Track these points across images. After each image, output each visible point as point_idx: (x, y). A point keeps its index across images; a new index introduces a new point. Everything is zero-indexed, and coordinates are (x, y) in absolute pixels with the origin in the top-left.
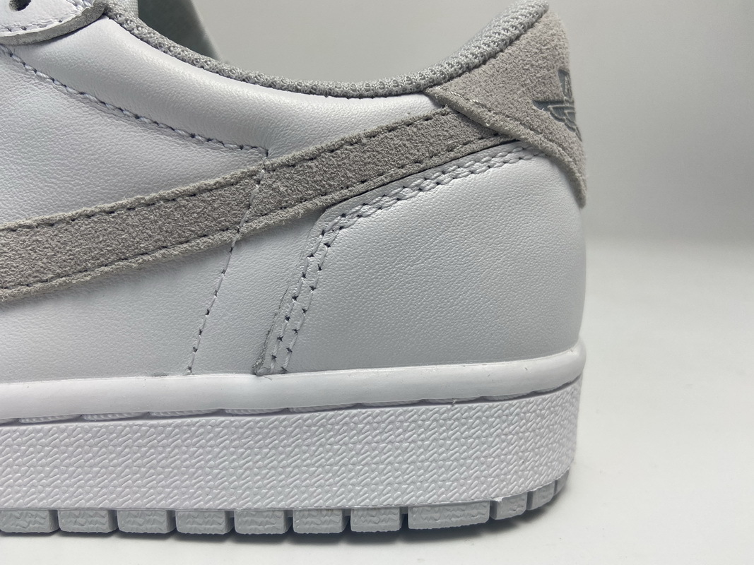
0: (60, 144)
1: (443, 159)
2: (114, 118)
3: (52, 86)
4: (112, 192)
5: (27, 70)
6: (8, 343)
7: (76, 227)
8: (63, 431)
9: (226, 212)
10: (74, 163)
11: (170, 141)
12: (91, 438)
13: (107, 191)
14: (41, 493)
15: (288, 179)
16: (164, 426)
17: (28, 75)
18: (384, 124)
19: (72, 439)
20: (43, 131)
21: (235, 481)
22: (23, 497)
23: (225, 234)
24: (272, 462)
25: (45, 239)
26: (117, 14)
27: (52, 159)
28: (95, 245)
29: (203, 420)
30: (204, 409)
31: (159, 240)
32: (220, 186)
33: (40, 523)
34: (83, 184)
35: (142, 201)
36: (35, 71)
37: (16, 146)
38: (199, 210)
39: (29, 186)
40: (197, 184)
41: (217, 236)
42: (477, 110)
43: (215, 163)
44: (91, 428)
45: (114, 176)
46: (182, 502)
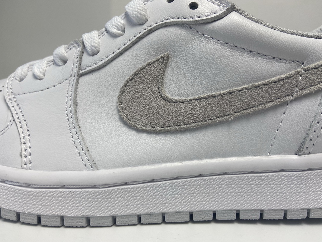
0: (218, 64)
2: (241, 53)
3: (212, 41)
4: (240, 82)
5: (199, 34)
6: (196, 144)
7: (226, 97)
9: (289, 88)
10: (224, 72)
11: (265, 61)
12: (231, 181)
13: (237, 82)
14: (210, 204)
15: (315, 74)
16: (261, 176)
17: (200, 36)
19: (224, 182)
20: (210, 59)
21: (289, 198)
22: (203, 206)
23: (287, 97)
24: (304, 190)
25: (212, 103)
26: (238, 9)
27: (214, 70)
28: (233, 104)
30: (277, 169)
31: (260, 101)
33: (209, 217)
34: (227, 80)
35: (255, 86)
36: (204, 35)
37: (196, 66)
38: (278, 88)
39: (202, 82)
41: (285, 99)
43: (283, 69)
44: (232, 177)
45: (241, 76)
46: (267, 207)
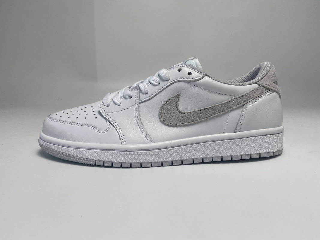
0: (201, 97)
1: (261, 94)
2: (210, 93)
3: (198, 88)
4: (211, 104)
8: (205, 144)
10: (204, 100)
11: (219, 95)
14: (201, 155)
16: (221, 142)
17: (193, 86)
18: (252, 89)
20: (198, 95)
21: (232, 151)
24: (238, 147)
26: (208, 75)
29: (227, 141)
30: (227, 139)
32: (228, 102)
34: (205, 104)
37: (192, 98)
39: (195, 104)
40: (225, 102)
42: (266, 86)
43: (227, 98)
44: (209, 143)
46: (224, 155)
